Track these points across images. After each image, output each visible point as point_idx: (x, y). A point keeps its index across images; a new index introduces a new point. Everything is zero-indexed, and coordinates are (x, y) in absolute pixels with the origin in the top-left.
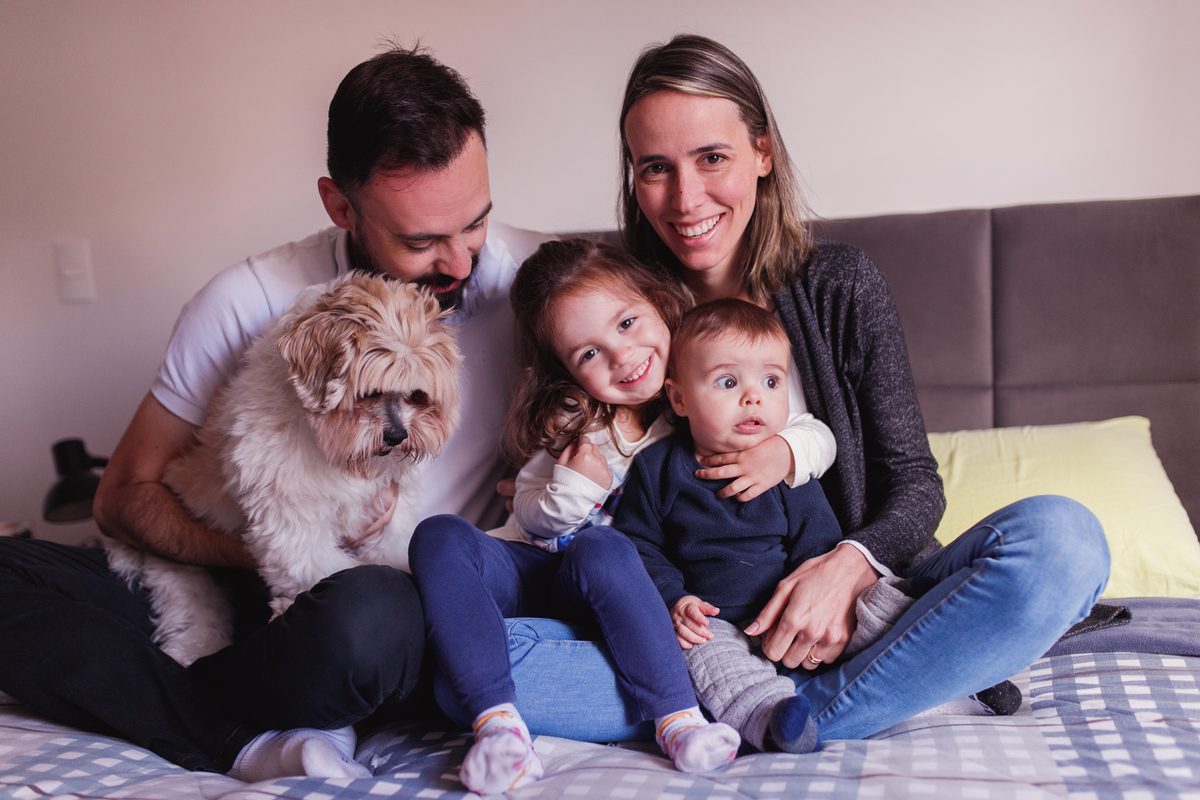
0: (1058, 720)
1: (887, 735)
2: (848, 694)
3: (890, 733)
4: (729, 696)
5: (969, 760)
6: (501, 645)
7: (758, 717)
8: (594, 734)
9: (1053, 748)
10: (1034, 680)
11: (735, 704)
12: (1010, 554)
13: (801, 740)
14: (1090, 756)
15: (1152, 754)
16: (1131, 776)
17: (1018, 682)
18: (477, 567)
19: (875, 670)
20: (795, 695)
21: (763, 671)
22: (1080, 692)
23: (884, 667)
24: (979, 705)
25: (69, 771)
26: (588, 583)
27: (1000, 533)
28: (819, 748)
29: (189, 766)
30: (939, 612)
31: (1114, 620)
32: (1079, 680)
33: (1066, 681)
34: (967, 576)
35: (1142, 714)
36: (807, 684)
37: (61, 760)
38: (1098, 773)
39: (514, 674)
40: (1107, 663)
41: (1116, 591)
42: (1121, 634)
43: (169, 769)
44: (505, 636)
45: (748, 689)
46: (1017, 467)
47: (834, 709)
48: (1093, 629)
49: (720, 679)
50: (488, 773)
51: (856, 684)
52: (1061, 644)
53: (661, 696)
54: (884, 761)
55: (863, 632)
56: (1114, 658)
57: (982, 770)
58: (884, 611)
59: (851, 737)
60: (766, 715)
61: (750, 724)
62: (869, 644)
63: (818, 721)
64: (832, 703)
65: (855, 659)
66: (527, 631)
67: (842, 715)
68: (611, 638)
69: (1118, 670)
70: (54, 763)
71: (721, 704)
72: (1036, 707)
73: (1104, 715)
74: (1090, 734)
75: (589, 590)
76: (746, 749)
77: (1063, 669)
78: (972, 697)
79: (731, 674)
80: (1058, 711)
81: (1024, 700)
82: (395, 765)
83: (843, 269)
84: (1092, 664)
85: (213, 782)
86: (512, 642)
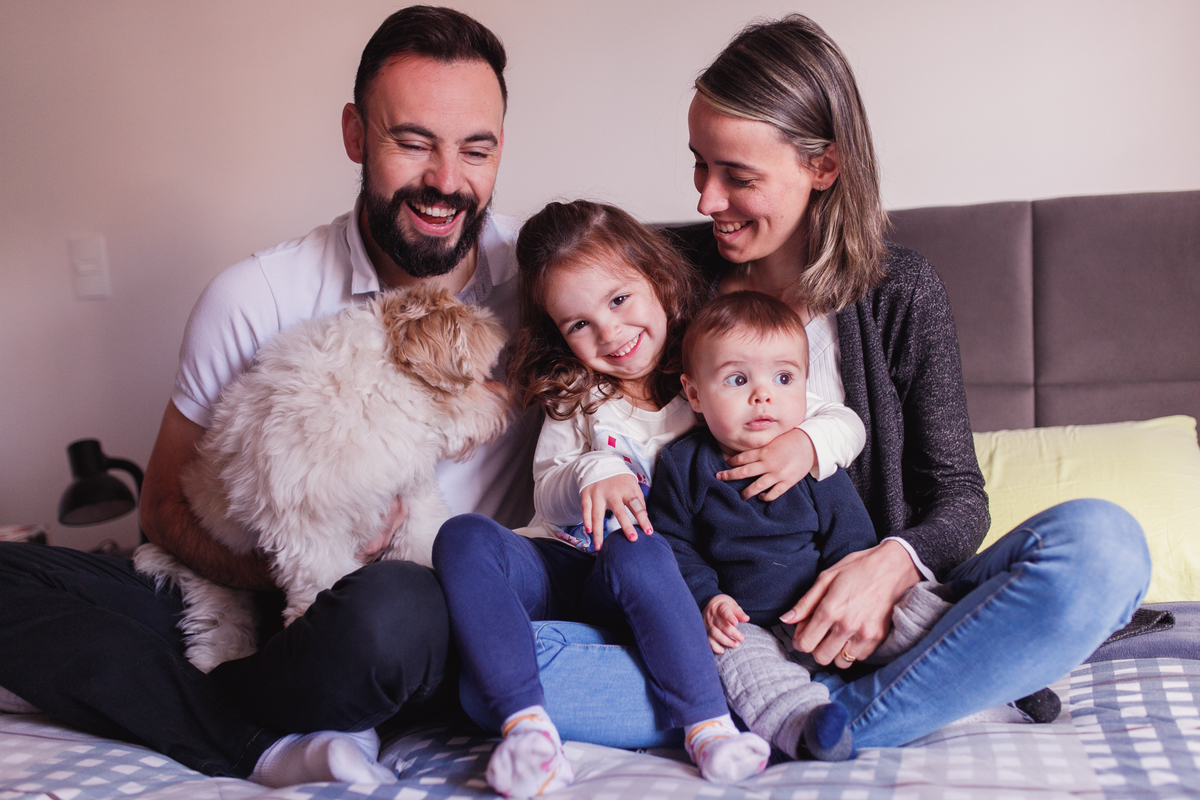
0: (1098, 728)
1: (923, 742)
2: (883, 701)
3: (925, 741)
4: (761, 703)
5: (1006, 768)
6: (529, 648)
7: (791, 725)
8: (622, 738)
9: (1092, 756)
10: (1074, 686)
11: (768, 711)
12: (1049, 559)
13: (838, 748)
14: (1129, 763)
15: (1192, 762)
16: (1170, 785)
17: (1058, 688)
18: (502, 568)
19: (911, 676)
20: (829, 702)
21: (796, 677)
22: (1121, 699)
23: (919, 673)
24: (1017, 713)
25: (87, 779)
26: (621, 585)
27: (1038, 536)
28: (854, 756)
29: (209, 771)
30: (976, 617)
31: (1157, 625)
32: (1119, 687)
33: (1106, 687)
34: (1004, 581)
35: (1184, 721)
36: (840, 690)
37: (80, 768)
38: (1137, 782)
39: (543, 676)
40: (1148, 670)
41: (1157, 595)
42: (1163, 639)
43: (189, 775)
44: (532, 637)
45: (782, 696)
46: (1059, 468)
47: (869, 716)
48: (1135, 635)
49: (753, 685)
50: (515, 772)
51: (891, 691)
52: (1102, 649)
53: (692, 703)
54: (919, 769)
55: (900, 638)
56: (1157, 664)
57: (1018, 778)
58: (922, 617)
59: (886, 745)
60: (799, 723)
61: (783, 732)
62: (905, 650)
63: (852, 728)
64: (866, 711)
65: (890, 665)
66: (555, 635)
67: (877, 723)
68: (643, 642)
69: (1159, 677)
70: (73, 770)
71: (753, 711)
72: (1075, 714)
73: (1145, 723)
74: (1130, 741)
75: (621, 592)
76: (777, 757)
77: (1104, 675)
78: (1010, 705)
79: (763, 680)
80: (1098, 718)
81: (1063, 707)
82: (421, 769)
83: (905, 272)
84: (1133, 670)
85: (233, 786)
86: (539, 646)
